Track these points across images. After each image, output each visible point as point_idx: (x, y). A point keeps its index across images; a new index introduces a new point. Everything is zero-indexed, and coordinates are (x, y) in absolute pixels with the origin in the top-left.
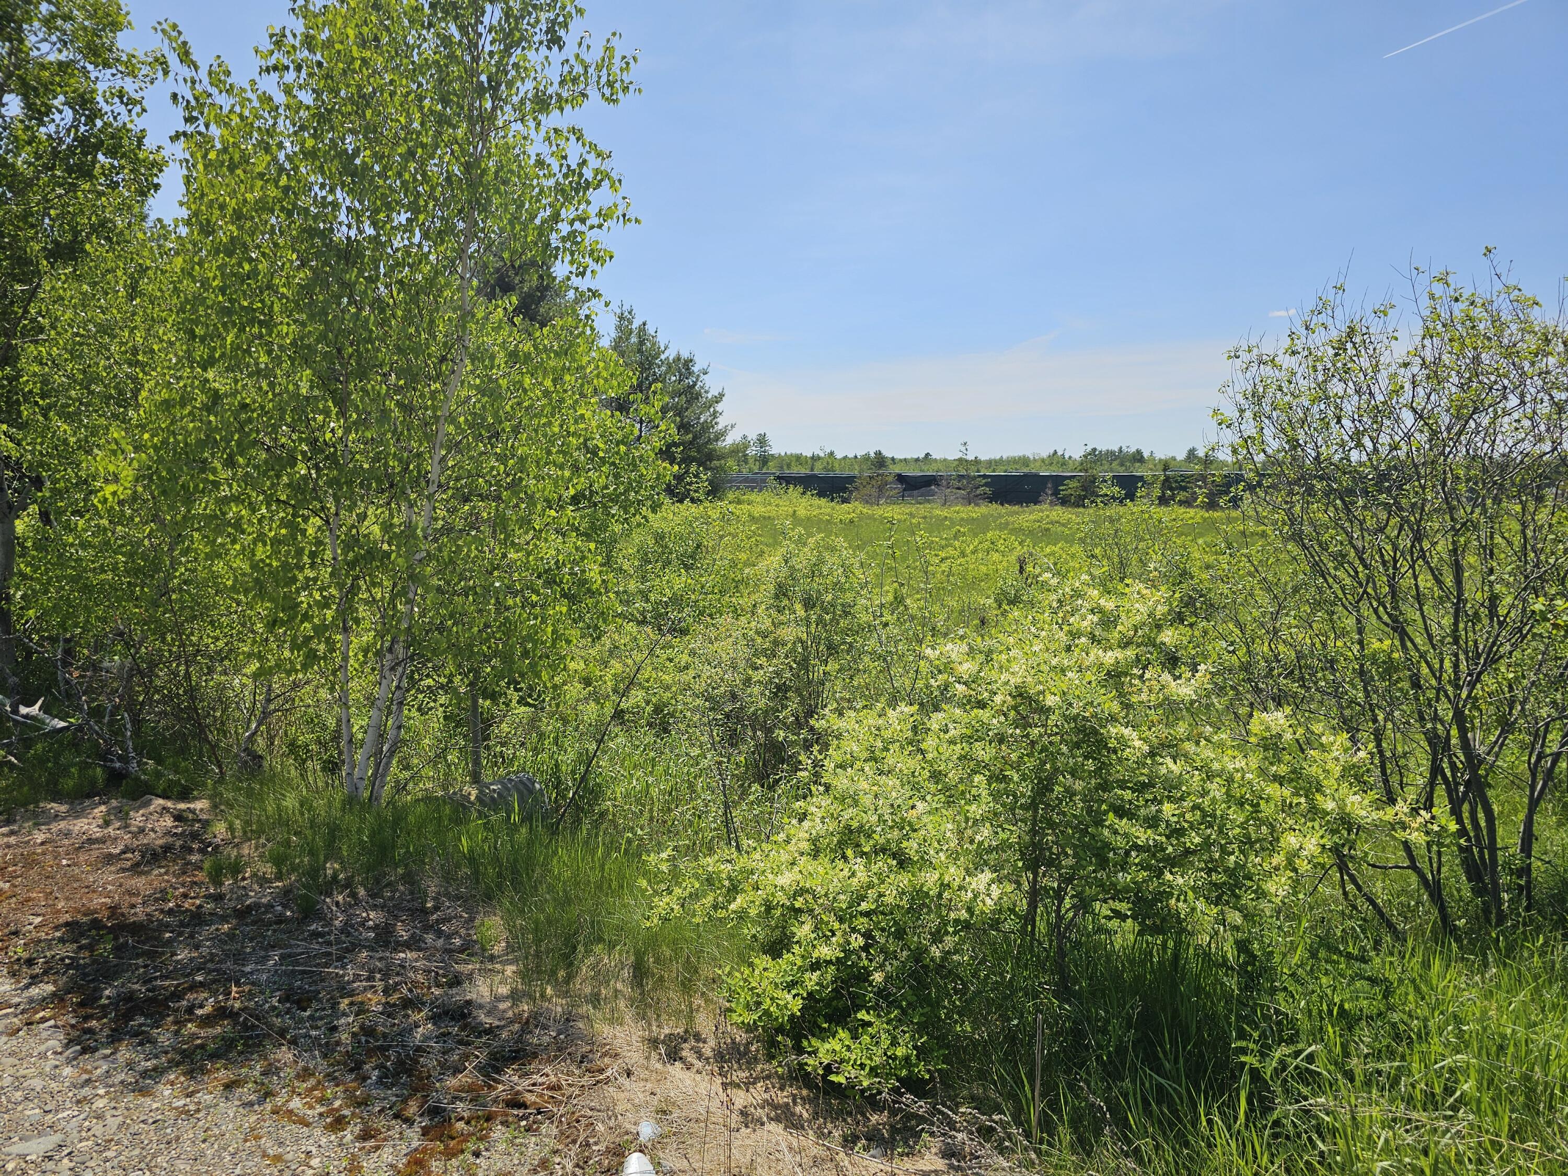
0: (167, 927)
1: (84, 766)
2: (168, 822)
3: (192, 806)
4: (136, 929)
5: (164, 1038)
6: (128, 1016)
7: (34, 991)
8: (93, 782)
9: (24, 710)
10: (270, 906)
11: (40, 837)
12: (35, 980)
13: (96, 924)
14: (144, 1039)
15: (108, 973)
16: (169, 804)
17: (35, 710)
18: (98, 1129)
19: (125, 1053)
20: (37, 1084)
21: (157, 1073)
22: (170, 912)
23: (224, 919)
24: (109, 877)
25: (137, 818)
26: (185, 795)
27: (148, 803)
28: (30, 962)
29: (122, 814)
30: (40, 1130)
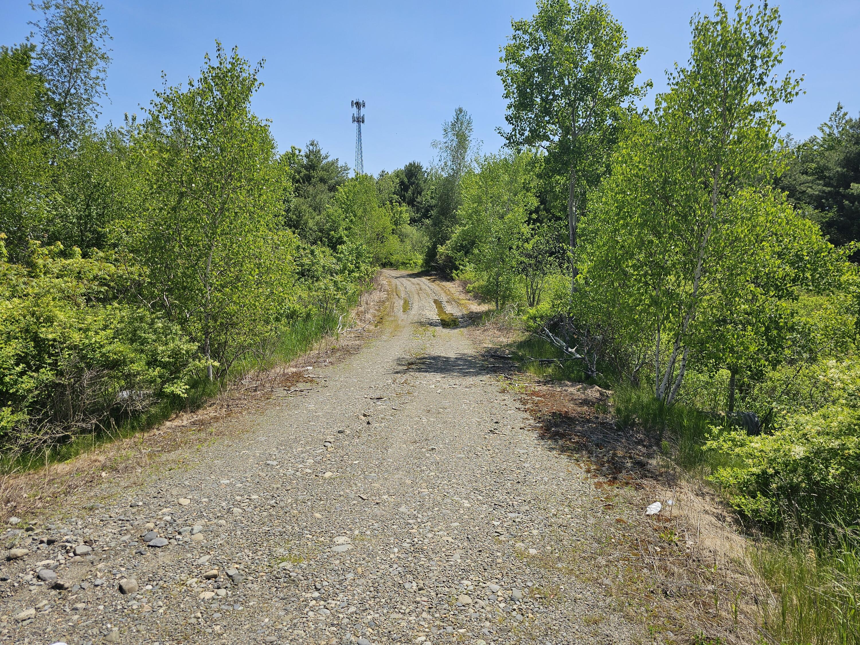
0: (578, 421)
1: (579, 371)
2: (598, 395)
3: (607, 392)
4: (569, 418)
5: (560, 442)
6: (555, 436)
7: (538, 425)
8: (581, 376)
9: (570, 350)
10: (612, 424)
11: (559, 390)
12: (539, 422)
13: (561, 414)
14: (556, 441)
15: (556, 425)
16: (600, 389)
17: (573, 350)
18: (536, 452)
19: (549, 442)
20: (528, 441)
21: (553, 449)
22: (582, 417)
23: (595, 423)
24: (571, 405)
25: (589, 391)
26: (607, 387)
27: (593, 387)
28: (540, 418)
29: (585, 389)
30: (524, 448)
